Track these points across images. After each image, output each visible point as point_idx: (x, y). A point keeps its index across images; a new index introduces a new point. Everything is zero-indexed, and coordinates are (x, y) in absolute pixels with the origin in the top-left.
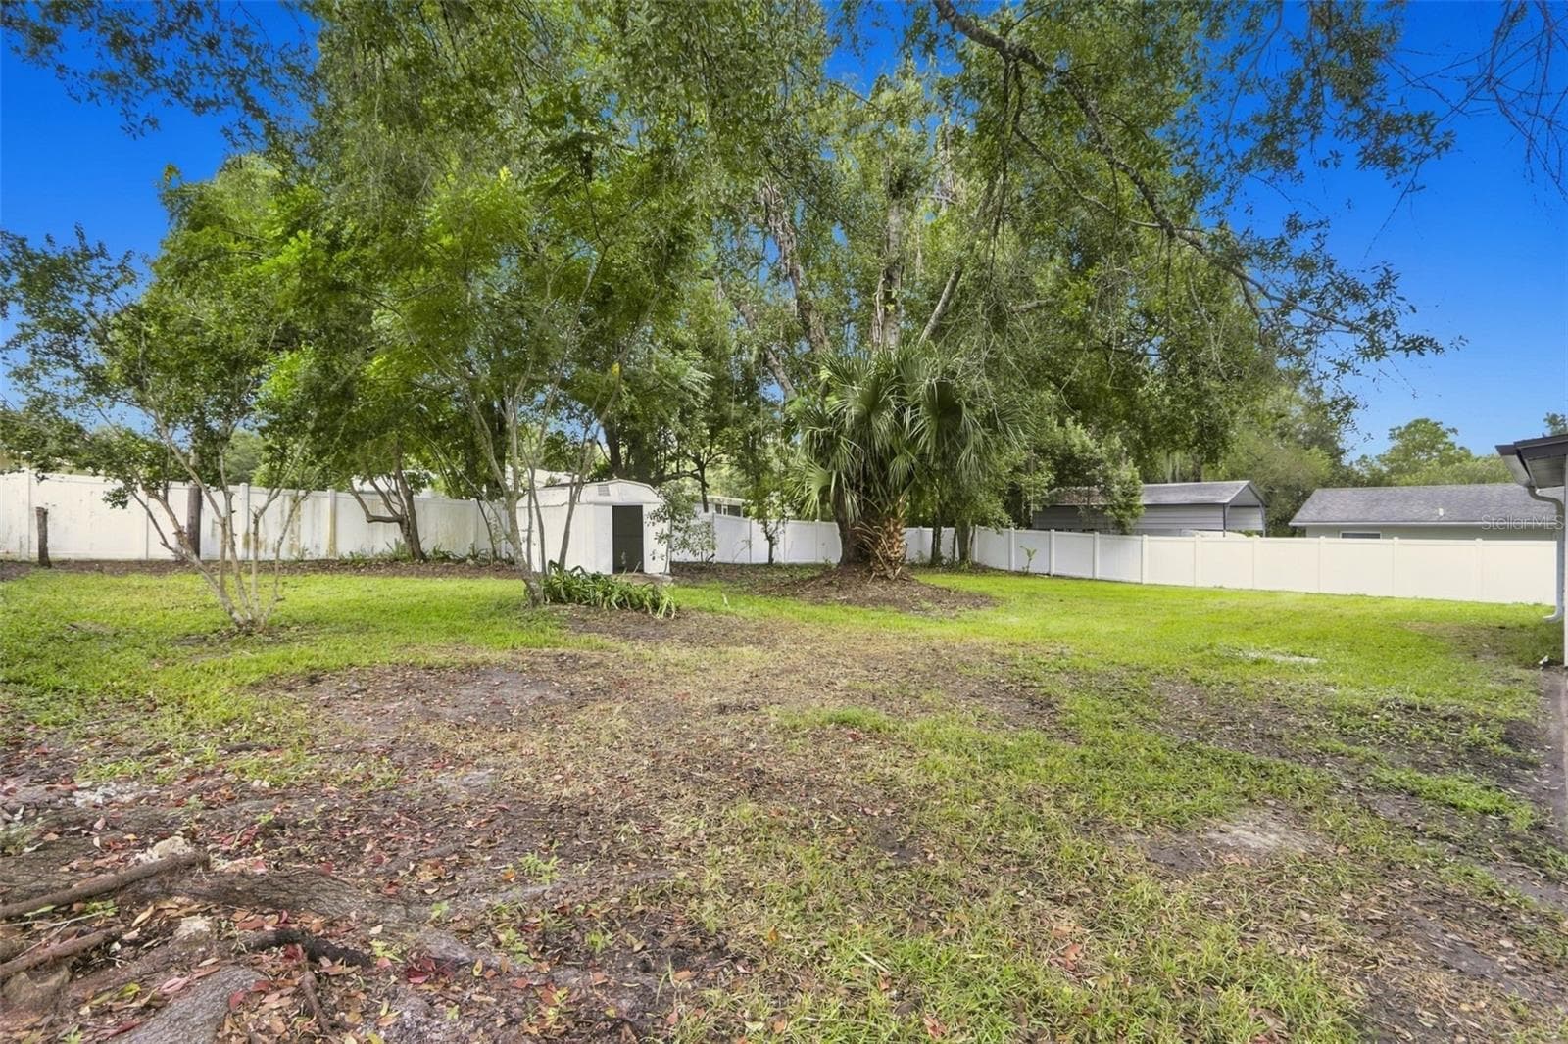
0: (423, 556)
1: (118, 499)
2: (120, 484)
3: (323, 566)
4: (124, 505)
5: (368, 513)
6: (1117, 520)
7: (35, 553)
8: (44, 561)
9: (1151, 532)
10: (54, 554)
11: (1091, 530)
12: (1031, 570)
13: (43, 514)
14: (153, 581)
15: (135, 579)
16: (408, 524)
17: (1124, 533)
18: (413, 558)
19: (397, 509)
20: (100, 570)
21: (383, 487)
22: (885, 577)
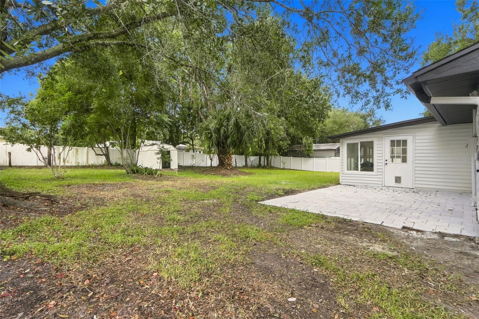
0: (111, 165)
1: (29, 150)
2: (29, 147)
3: (84, 167)
4: (31, 151)
5: (96, 153)
6: (307, 154)
7: (8, 164)
8: (10, 165)
9: (316, 157)
10: (12, 164)
11: (301, 157)
12: (285, 168)
13: (10, 154)
14: (39, 170)
15: (33, 170)
16: (107, 156)
17: (309, 157)
18: (109, 164)
19: (104, 152)
20: (25, 168)
21: (101, 146)
22: (227, 169)
